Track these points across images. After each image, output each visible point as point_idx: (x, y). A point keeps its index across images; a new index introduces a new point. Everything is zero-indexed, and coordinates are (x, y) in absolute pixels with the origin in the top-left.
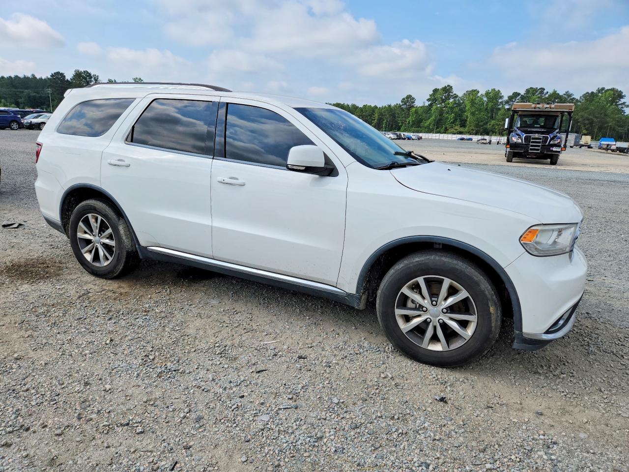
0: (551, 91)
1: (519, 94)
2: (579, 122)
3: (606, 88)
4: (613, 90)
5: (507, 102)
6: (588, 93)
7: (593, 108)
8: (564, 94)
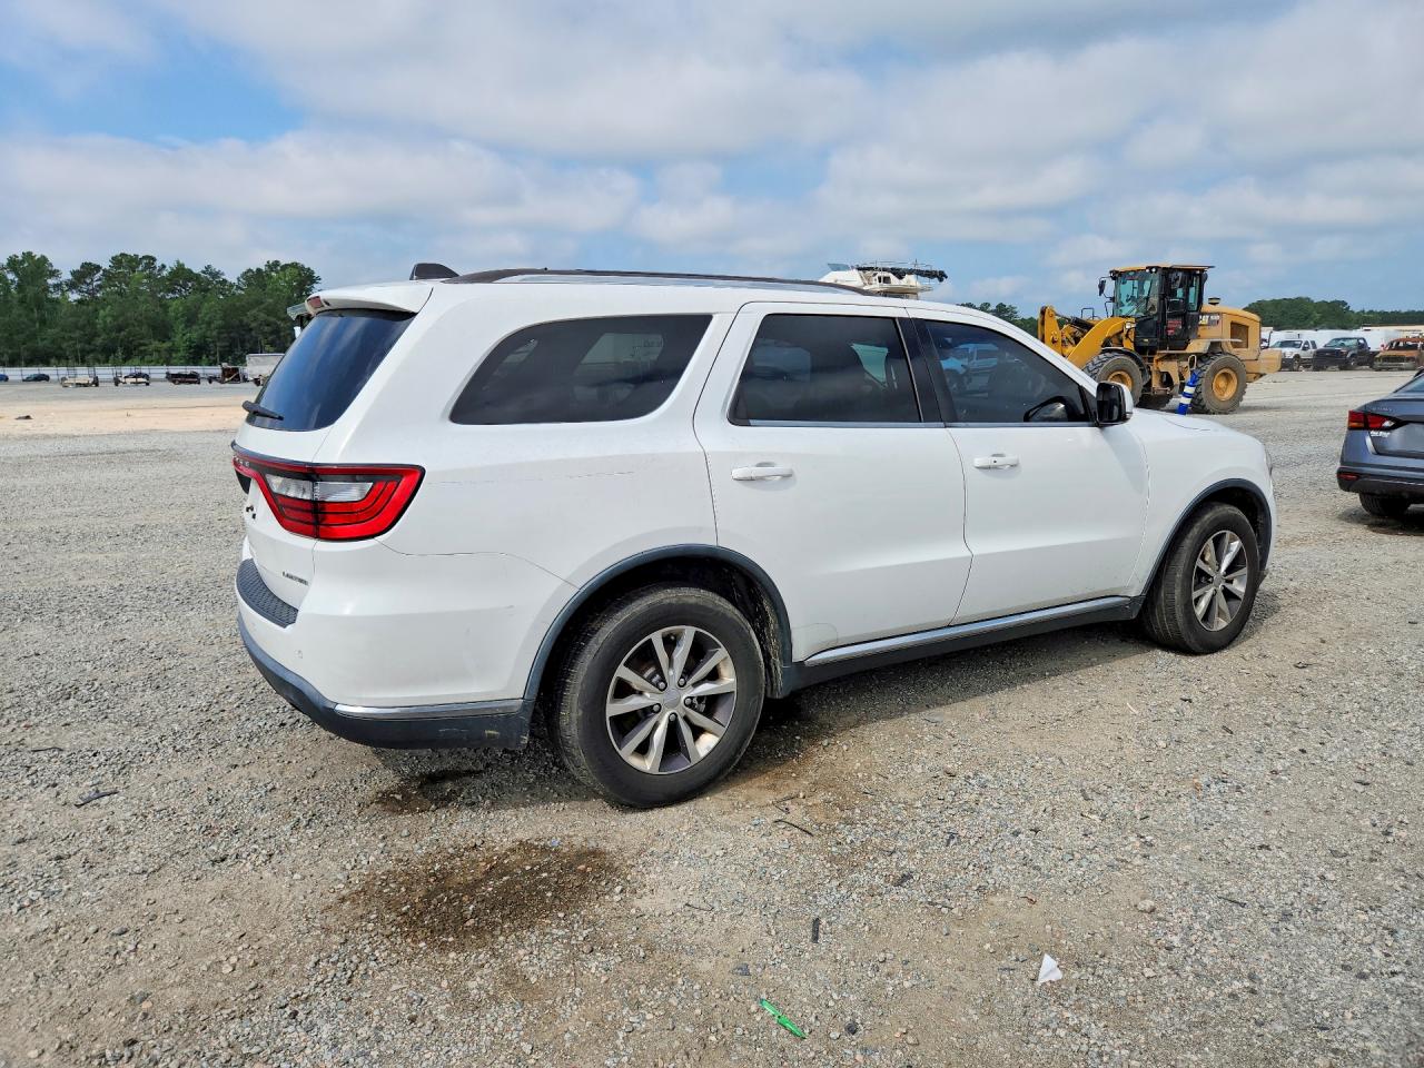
0: (171, 265)
1: (98, 268)
2: (251, 329)
3: (283, 263)
4: (294, 265)
5: (72, 286)
6: (250, 270)
7: (271, 300)
8: (204, 272)
